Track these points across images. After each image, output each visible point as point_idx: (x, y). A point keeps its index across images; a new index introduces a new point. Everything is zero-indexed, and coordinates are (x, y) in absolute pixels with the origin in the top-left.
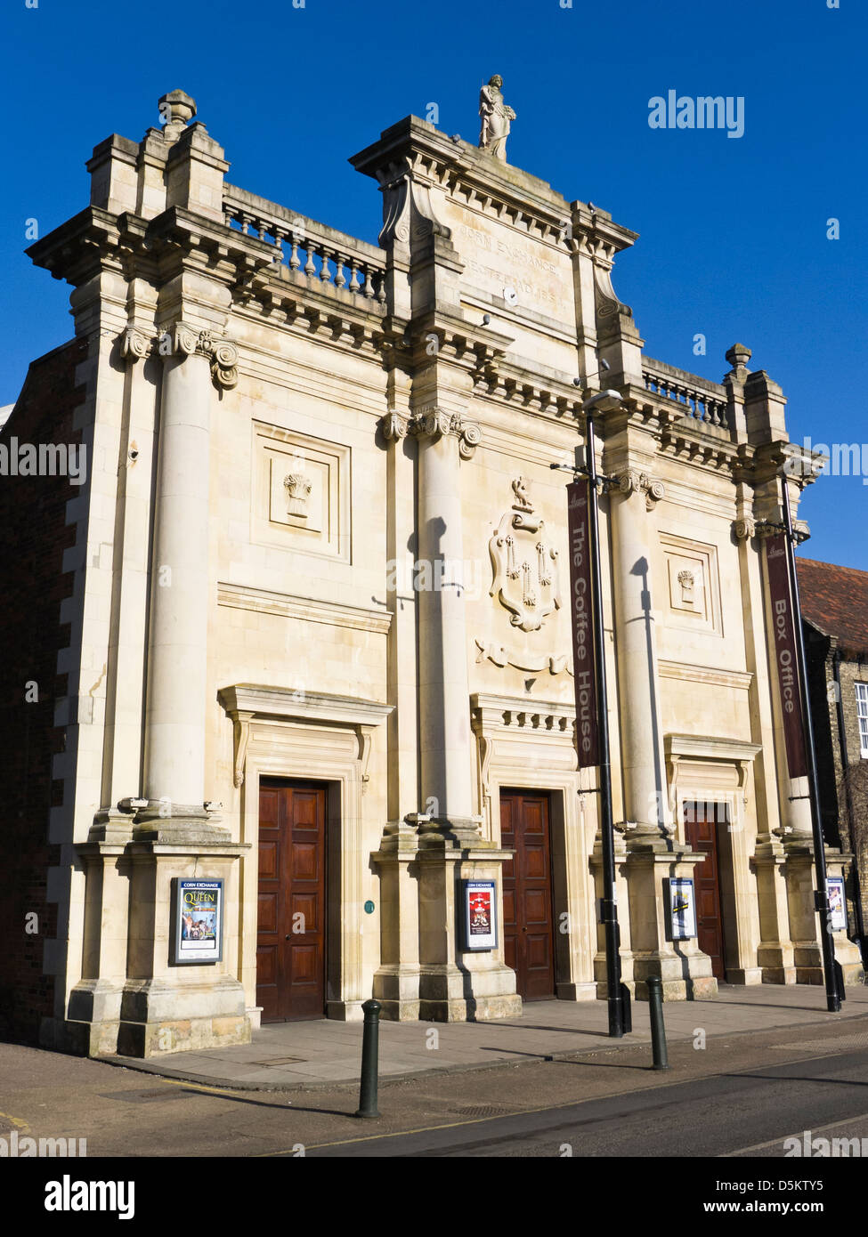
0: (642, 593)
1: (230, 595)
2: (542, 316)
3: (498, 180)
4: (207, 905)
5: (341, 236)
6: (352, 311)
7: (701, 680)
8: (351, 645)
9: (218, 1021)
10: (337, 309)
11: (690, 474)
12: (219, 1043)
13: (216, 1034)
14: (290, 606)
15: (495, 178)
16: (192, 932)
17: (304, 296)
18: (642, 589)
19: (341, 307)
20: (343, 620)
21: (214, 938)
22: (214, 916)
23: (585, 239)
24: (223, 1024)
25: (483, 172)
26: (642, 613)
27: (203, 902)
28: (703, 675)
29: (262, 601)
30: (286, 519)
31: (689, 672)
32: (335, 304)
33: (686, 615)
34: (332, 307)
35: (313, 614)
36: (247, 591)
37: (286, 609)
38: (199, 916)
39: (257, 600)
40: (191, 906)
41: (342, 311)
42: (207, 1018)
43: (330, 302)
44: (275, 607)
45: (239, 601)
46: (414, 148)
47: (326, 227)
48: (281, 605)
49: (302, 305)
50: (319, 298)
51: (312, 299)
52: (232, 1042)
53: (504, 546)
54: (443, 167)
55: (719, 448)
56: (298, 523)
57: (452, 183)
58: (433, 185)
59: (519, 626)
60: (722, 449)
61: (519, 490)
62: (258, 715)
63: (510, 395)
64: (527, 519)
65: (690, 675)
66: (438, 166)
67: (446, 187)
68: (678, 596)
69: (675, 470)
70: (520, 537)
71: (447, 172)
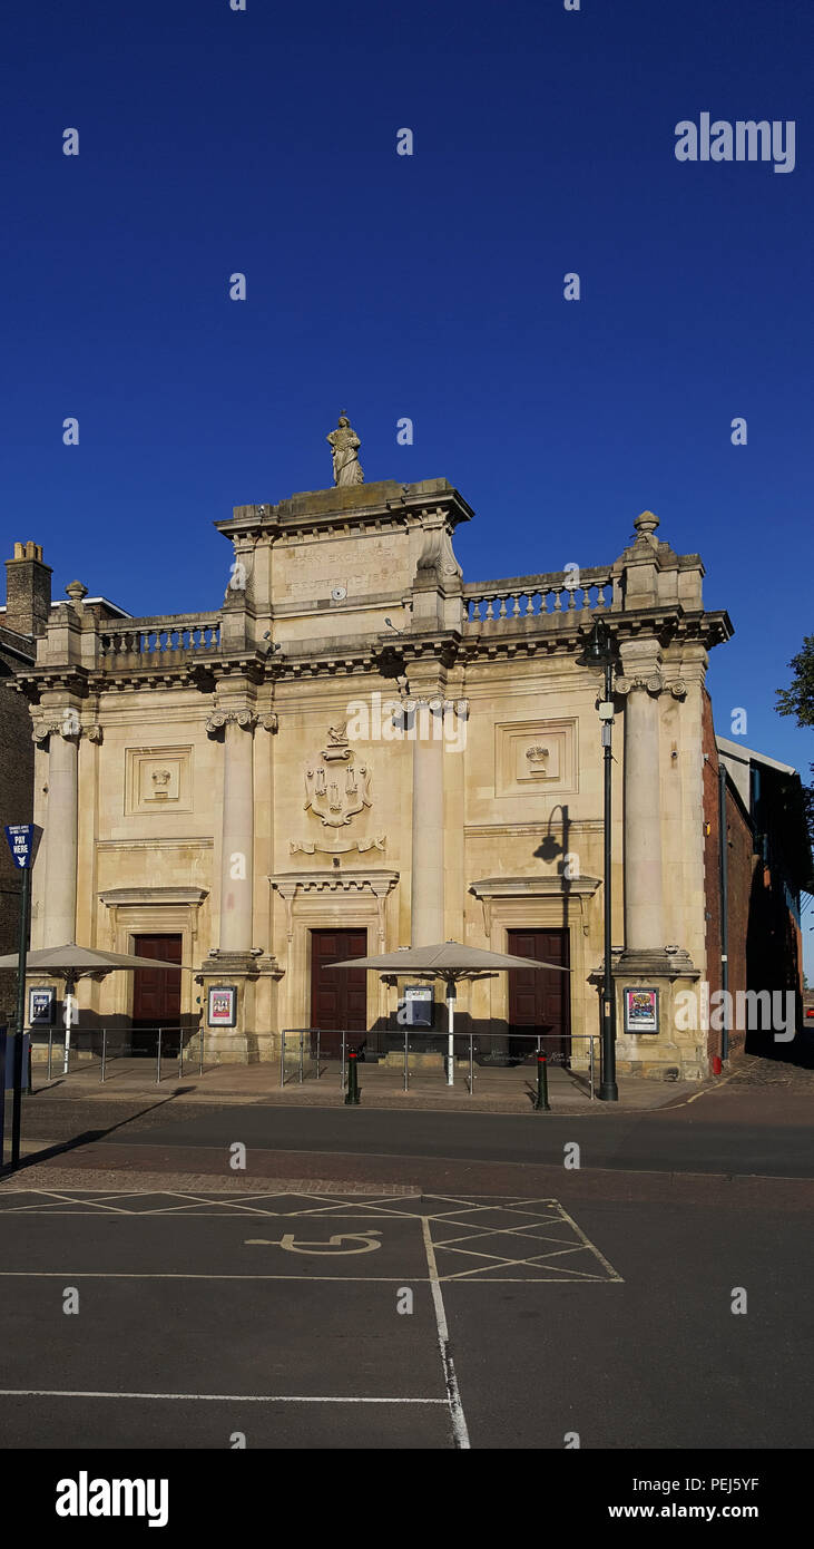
1: (108, 846)
2: (368, 596)
3: (309, 516)
7: (538, 834)
8: (192, 859)
11: (535, 666)
14: (146, 845)
19: (162, 668)
20: (183, 846)
23: (411, 516)
28: (538, 829)
29: (129, 845)
30: (154, 796)
31: (520, 830)
32: (158, 668)
33: (537, 782)
35: (162, 846)
36: (118, 842)
37: (145, 847)
39: (125, 845)
43: (153, 670)
45: (115, 848)
47: (177, 615)
48: (140, 845)
49: (134, 678)
50: (146, 669)
51: (138, 673)
53: (316, 775)
54: (257, 532)
55: (555, 637)
56: (162, 798)
57: (278, 536)
58: (255, 548)
59: (327, 824)
60: (559, 637)
61: (334, 734)
62: (119, 905)
63: (315, 672)
64: (332, 754)
65: (522, 832)
66: (253, 535)
67: (273, 541)
68: (525, 769)
69: (514, 670)
70: (332, 766)
71: (264, 534)
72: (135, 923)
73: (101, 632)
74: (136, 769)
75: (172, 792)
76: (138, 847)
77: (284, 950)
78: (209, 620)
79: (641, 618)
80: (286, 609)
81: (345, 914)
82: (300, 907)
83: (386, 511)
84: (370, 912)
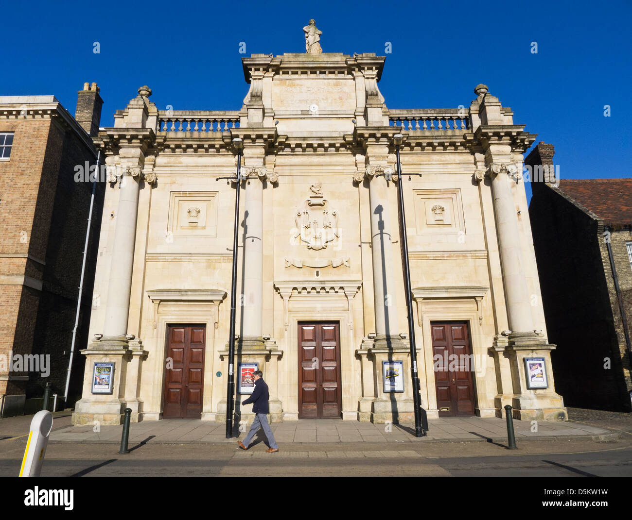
0: (379, 222)
1: (154, 258)
2: (332, 111)
3: (298, 63)
4: (106, 372)
5: (217, 112)
6: (207, 140)
7: (445, 258)
8: (214, 269)
9: (106, 415)
10: (200, 141)
11: (435, 158)
12: (106, 424)
13: (105, 420)
14: (182, 258)
15: (296, 63)
16: (99, 382)
17: (183, 141)
18: (379, 220)
19: (201, 140)
20: (209, 260)
21: (108, 385)
22: (109, 377)
23: (357, 69)
24: (108, 417)
25: (289, 63)
26: (379, 232)
27: (105, 371)
28: (446, 255)
29: (170, 258)
30: (188, 225)
31: (434, 255)
32: (198, 140)
33: (439, 227)
34: (197, 141)
35: (194, 259)
36: (161, 255)
37: (181, 259)
38: (103, 376)
39: (167, 258)
40: (99, 372)
41: (202, 141)
42: (102, 414)
43: (195, 140)
44: (175, 259)
45: (159, 259)
46: (249, 67)
47: (210, 111)
48: (178, 258)
49: (184, 144)
50: (190, 140)
51: (187, 141)
52: (111, 424)
53: (303, 215)
54: (267, 68)
55: (449, 140)
56: (193, 225)
57: (277, 73)
58: (264, 77)
59: (312, 248)
60: (451, 140)
61: (313, 189)
62: (162, 301)
63: (304, 150)
64: (314, 201)
65: (436, 257)
66: (264, 70)
67: (274, 75)
68: (432, 218)
69: (424, 158)
70: (313, 209)
71: (270, 70)
72: (172, 315)
73: (160, 117)
74: (177, 205)
75: (201, 221)
76: (177, 258)
77: (282, 336)
78: (233, 114)
79: (505, 130)
80: (282, 113)
81: (324, 310)
82: (292, 305)
83: (345, 65)
84: (342, 309)
